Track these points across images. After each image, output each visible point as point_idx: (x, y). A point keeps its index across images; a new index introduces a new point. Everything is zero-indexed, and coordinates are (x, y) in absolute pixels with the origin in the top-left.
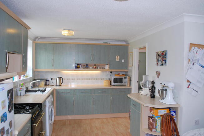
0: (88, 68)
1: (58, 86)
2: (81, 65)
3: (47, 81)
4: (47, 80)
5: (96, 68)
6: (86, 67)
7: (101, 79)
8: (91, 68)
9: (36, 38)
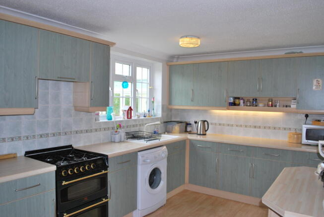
0: (256, 106)
1: (200, 135)
2: (242, 99)
3: (189, 126)
4: (188, 124)
5: (272, 106)
6: (253, 103)
7: (285, 129)
8: (261, 105)
9: (172, 57)
